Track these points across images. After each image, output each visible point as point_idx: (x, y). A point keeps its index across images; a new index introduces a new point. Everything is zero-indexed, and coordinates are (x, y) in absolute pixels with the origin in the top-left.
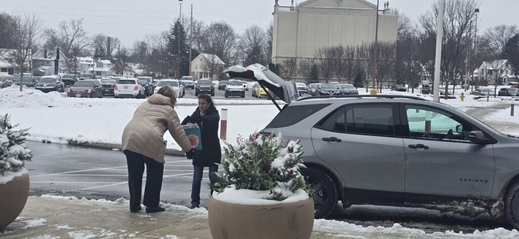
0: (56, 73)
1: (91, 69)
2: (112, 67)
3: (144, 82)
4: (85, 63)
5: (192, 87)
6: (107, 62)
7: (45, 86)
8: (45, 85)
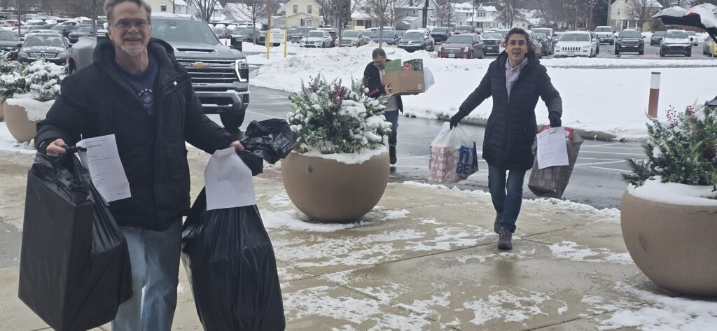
0: (424, 25)
1: (470, 19)
2: (497, 15)
3: (541, 35)
4: (462, 11)
5: (611, 43)
6: (492, 8)
7: (410, 44)
8: (410, 42)
